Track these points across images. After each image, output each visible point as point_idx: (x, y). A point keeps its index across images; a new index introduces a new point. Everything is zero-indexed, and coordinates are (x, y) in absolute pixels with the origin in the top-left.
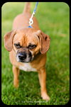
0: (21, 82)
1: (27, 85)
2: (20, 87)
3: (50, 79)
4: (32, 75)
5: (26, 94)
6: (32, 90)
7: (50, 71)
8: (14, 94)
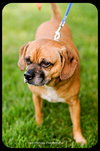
0: (45, 116)
1: (54, 122)
2: (44, 124)
3: (87, 114)
4: (61, 108)
5: (53, 134)
6: (61, 128)
7: (87, 102)
8: (36, 134)
